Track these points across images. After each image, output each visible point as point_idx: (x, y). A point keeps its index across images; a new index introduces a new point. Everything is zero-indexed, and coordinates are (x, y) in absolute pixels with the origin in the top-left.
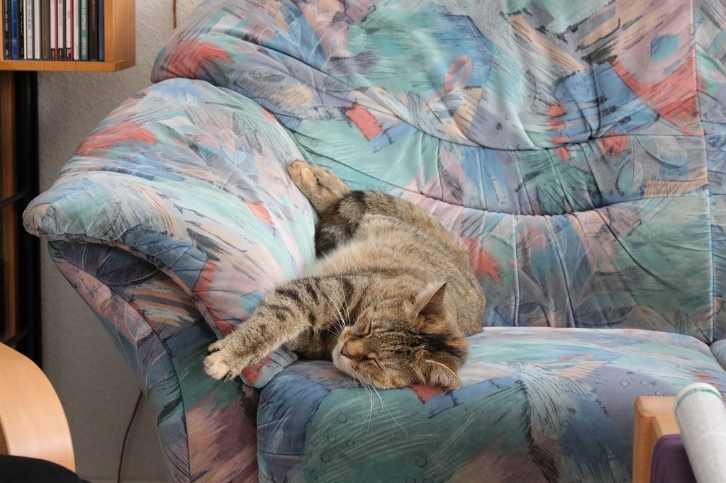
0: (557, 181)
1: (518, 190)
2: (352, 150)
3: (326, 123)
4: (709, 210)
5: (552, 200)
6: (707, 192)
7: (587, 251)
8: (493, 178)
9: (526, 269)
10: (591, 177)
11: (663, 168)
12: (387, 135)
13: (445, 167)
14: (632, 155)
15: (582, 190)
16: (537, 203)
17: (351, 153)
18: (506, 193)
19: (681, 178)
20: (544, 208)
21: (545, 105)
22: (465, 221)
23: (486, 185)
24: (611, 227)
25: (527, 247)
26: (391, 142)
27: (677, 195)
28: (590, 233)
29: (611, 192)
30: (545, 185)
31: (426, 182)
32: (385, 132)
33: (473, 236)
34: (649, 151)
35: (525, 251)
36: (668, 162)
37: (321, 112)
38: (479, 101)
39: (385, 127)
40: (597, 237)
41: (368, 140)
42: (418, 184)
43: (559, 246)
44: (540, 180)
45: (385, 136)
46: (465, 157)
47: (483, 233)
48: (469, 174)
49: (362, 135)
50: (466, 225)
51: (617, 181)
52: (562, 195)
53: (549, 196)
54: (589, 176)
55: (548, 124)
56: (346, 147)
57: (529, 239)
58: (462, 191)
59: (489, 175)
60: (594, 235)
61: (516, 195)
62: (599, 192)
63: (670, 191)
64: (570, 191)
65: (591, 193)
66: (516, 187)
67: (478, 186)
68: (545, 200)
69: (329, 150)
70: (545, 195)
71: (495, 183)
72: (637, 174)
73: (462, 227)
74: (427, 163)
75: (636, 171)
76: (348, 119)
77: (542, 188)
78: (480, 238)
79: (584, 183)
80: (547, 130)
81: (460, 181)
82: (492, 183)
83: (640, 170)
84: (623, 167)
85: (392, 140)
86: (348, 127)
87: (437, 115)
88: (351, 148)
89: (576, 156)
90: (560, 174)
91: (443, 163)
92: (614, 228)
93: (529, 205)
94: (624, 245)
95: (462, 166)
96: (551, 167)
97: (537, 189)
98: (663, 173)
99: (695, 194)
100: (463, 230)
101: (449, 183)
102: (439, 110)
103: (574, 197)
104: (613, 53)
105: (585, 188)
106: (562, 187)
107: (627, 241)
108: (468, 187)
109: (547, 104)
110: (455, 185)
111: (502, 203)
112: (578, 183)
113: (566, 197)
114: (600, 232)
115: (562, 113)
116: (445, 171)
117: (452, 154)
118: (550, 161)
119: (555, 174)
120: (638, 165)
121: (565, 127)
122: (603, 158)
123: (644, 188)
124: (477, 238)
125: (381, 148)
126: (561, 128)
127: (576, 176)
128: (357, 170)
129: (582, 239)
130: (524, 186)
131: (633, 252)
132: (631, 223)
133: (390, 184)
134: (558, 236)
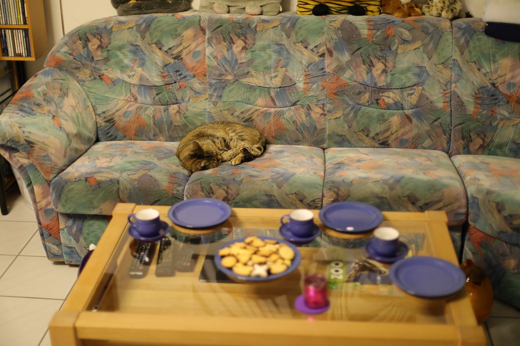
0: (165, 96)
1: (154, 99)
3: (94, 81)
4: (207, 106)
5: (164, 102)
6: (207, 101)
7: (172, 119)
8: (146, 95)
9: (154, 124)
13: (132, 92)
14: (186, 89)
15: (172, 98)
16: (160, 102)
18: (151, 100)
19: (201, 96)
21: (161, 73)
23: (145, 97)
24: (179, 111)
25: (155, 117)
27: (199, 101)
29: (180, 100)
31: (126, 97)
32: (113, 82)
34: (191, 87)
35: (154, 119)
36: (196, 91)
37: (92, 78)
38: (142, 71)
39: (113, 80)
41: (107, 85)
42: (123, 97)
43: (164, 117)
44: (160, 95)
46: (138, 89)
47: (143, 113)
48: (139, 94)
49: (105, 83)
51: (182, 97)
54: (174, 95)
55: (162, 79)
56: (99, 88)
57: (156, 114)
58: (137, 99)
62: (177, 100)
63: (197, 100)
64: (169, 98)
65: (175, 100)
67: (142, 97)
69: (94, 90)
70: (162, 100)
71: (148, 97)
72: (188, 95)
73: (136, 111)
74: (126, 91)
75: (188, 93)
76: (101, 79)
77: (161, 98)
78: (141, 114)
80: (162, 81)
81: (137, 96)
84: (184, 92)
85: (115, 85)
86: (101, 81)
87: (129, 76)
88: (101, 89)
89: (171, 88)
91: (131, 90)
94: (182, 117)
95: (137, 92)
96: (163, 92)
97: (159, 98)
98: (195, 94)
99: (204, 101)
103: (170, 100)
104: (182, 57)
106: (167, 98)
108: (139, 98)
110: (135, 97)
111: (149, 102)
115: (166, 75)
117: (134, 88)
118: (163, 89)
119: (165, 94)
122: (178, 89)
123: (189, 99)
125: (111, 87)
126: (166, 80)
127: (171, 94)
128: (103, 95)
129: (171, 115)
130: (156, 97)
131: (184, 120)
132: (185, 110)
133: (114, 98)
134: (164, 114)
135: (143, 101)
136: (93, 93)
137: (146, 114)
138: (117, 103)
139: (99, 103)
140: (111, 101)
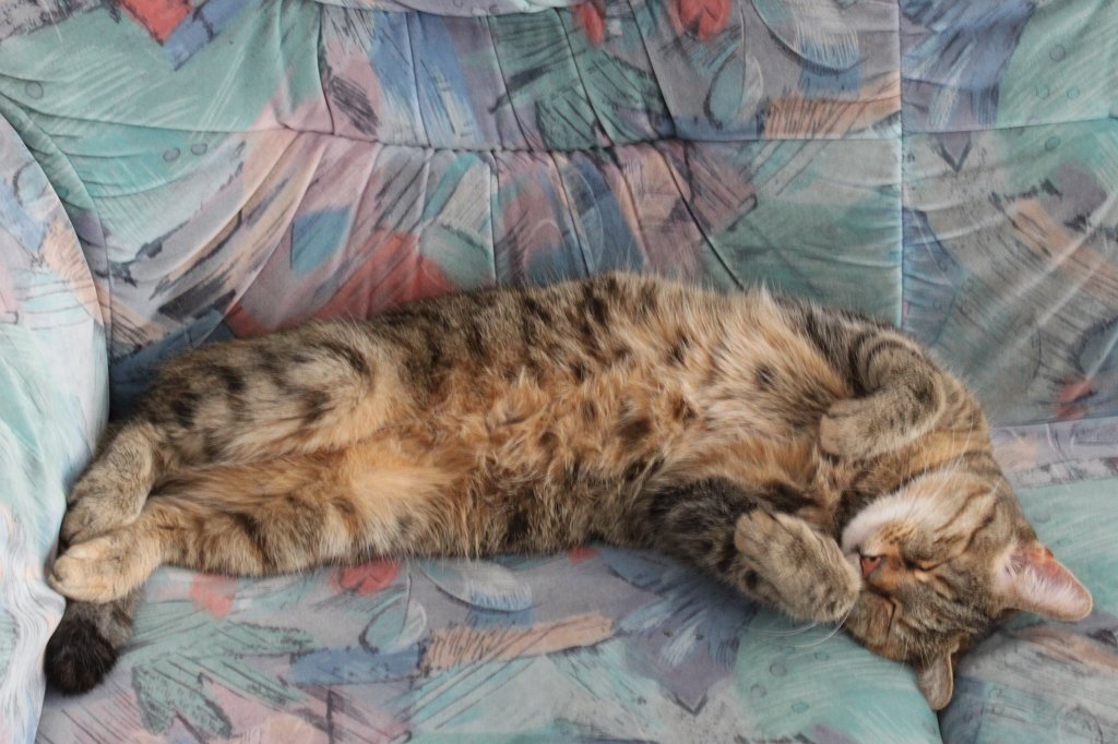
0: (580, 89)
2: (124, 81)
3: (57, 29)
4: (899, 171)
5: (569, 127)
6: (897, 128)
8: (441, 85)
10: (652, 84)
11: (807, 73)
12: (202, 18)
13: (336, 71)
14: (739, 43)
15: (633, 110)
16: (537, 134)
17: (122, 88)
18: (470, 116)
19: (845, 96)
20: (551, 140)
22: (383, 192)
23: (427, 102)
24: (692, 207)
25: (520, 247)
26: (212, 35)
27: (835, 136)
28: (651, 218)
29: (696, 120)
30: (553, 97)
31: (294, 106)
32: (198, 13)
33: (403, 229)
34: (777, 33)
35: (515, 258)
36: (816, 60)
39: (196, 1)
40: (665, 229)
41: (161, 42)
42: (278, 114)
43: (586, 247)
44: (544, 86)
45: (199, 24)
46: (378, 42)
47: (423, 218)
48: (388, 81)
49: (145, 34)
50: (387, 200)
51: (708, 98)
52: (590, 118)
53: (562, 121)
54: (649, 82)
56: (108, 78)
57: (521, 230)
58: (376, 118)
59: (434, 80)
60: (659, 223)
61: (491, 120)
62: (667, 114)
63: (820, 126)
64: (608, 109)
65: (654, 116)
66: (491, 102)
67: (408, 104)
68: (555, 127)
69: (71, 100)
70: (554, 119)
71: (447, 97)
72: (751, 84)
73: (379, 205)
74: (294, 65)
75: (749, 78)
77: (548, 103)
78: (418, 232)
79: (637, 96)
81: (370, 97)
82: (439, 97)
83: (756, 76)
84: (721, 69)
85: (215, 31)
86: (111, 21)
88: (118, 78)
89: (620, 33)
90: (585, 74)
91: (330, 61)
92: (700, 213)
93: (520, 136)
94: (721, 254)
95: (372, 64)
96: (566, 58)
97: (536, 104)
98: (805, 84)
99: (871, 134)
100: (378, 215)
101: (346, 104)
103: (616, 121)
105: (640, 106)
106: (589, 103)
107: (727, 245)
108: (389, 111)
110: (359, 106)
111: (462, 135)
112: (624, 95)
113: (598, 123)
116: (336, 79)
117: (350, 41)
118: (565, 42)
119: (576, 74)
120: (753, 66)
122: (677, 42)
123: (764, 118)
124: (410, 232)
125: (191, 55)
127: (621, 80)
128: (139, 127)
129: (637, 233)
130: (510, 100)
131: (738, 269)
132: (735, 202)
133: (214, 133)
134: (585, 222)
135: (413, 127)
136: (64, 118)
137: (448, 227)
138: (238, 162)
139: (118, 186)
140: (196, 154)
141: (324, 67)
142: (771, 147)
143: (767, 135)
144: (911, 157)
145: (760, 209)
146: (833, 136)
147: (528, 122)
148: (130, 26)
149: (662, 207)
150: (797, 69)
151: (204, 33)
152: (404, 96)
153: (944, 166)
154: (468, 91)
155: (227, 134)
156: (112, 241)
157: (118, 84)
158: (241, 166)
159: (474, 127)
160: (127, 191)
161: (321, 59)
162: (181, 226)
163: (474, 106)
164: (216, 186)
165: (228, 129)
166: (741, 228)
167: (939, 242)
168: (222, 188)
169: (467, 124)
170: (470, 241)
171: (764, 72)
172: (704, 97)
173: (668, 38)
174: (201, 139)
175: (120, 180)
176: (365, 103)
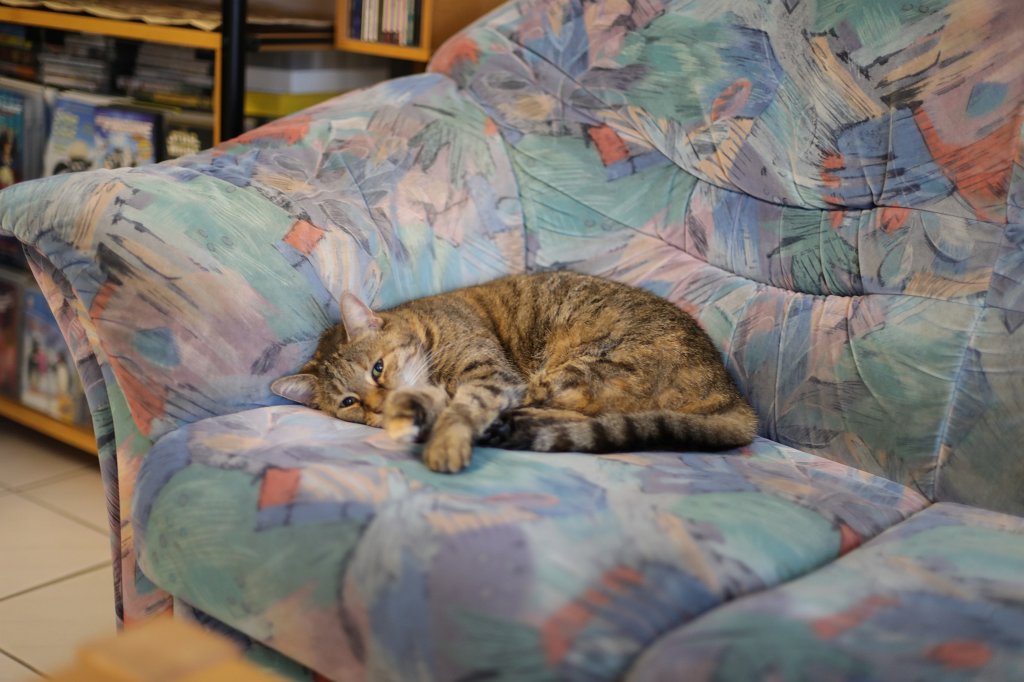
0: (816, 251)
1: (769, 256)
2: (578, 176)
3: (555, 139)
4: (973, 325)
5: (807, 276)
6: (981, 301)
7: (811, 348)
8: (746, 235)
10: (855, 254)
11: (938, 260)
12: (632, 162)
13: (694, 213)
14: (906, 236)
15: (842, 270)
16: (790, 276)
17: (574, 179)
18: (756, 257)
19: (957, 277)
20: (797, 283)
21: (820, 153)
22: (693, 283)
23: (736, 243)
24: (848, 324)
25: (749, 328)
26: (633, 172)
27: (943, 298)
28: (824, 326)
29: (872, 279)
30: (802, 254)
31: (665, 225)
32: (631, 159)
34: (929, 235)
35: (744, 334)
36: (945, 253)
37: (555, 127)
38: (748, 136)
39: (632, 153)
40: (829, 333)
41: (605, 165)
42: (656, 228)
43: (783, 334)
44: (798, 247)
45: (629, 164)
46: (720, 204)
47: (707, 300)
48: (718, 226)
49: (599, 158)
50: (693, 287)
51: (881, 266)
52: (819, 270)
53: (804, 270)
55: (820, 178)
56: (570, 171)
57: (754, 319)
58: (707, 245)
59: (742, 231)
60: (828, 329)
61: (766, 260)
62: (859, 276)
63: (936, 291)
64: (829, 267)
65: (852, 275)
66: (768, 250)
67: (726, 242)
68: (799, 272)
69: (546, 173)
70: (800, 268)
71: (747, 243)
72: (905, 261)
74: (673, 204)
75: (905, 257)
76: (588, 138)
77: (799, 258)
78: (701, 306)
79: (846, 261)
80: (819, 186)
81: (707, 232)
82: (743, 241)
83: (909, 257)
85: (636, 170)
86: (584, 147)
87: (696, 149)
88: (576, 173)
89: (848, 225)
90: (822, 244)
91: (692, 206)
92: (851, 327)
93: (780, 275)
94: (853, 350)
95: (713, 214)
97: (792, 258)
98: (935, 265)
99: (964, 301)
101: (694, 233)
102: (700, 143)
103: (832, 276)
104: (919, 97)
105: (846, 268)
106: (820, 261)
107: (859, 346)
108: (714, 241)
109: (824, 152)
110: (700, 236)
111: (751, 268)
112: (839, 260)
113: (822, 275)
114: (836, 328)
115: (839, 167)
116: (692, 217)
117: (706, 199)
118: (818, 225)
119: (818, 244)
120: (910, 250)
121: (840, 186)
122: (874, 233)
123: (907, 282)
124: (698, 305)
125: (619, 178)
126: (834, 185)
127: (840, 250)
128: (577, 201)
129: (812, 332)
130: (779, 252)
131: (860, 362)
132: (873, 324)
133: (619, 223)
134: (789, 322)
135: (726, 256)
136: (540, 181)
137: (718, 308)
138: (624, 243)
139: (554, 226)
140: (604, 229)
141: (688, 209)
142: (907, 299)
143: (906, 292)
144: (984, 319)
145: (885, 330)
146: (942, 298)
147: (786, 268)
148: (593, 153)
149: (834, 320)
150: (932, 255)
151: (630, 170)
152: (725, 237)
153: (1002, 328)
154: (758, 242)
155: (626, 227)
156: (539, 253)
157: (575, 176)
158: (625, 246)
159: (757, 265)
160: (559, 230)
161: (688, 205)
162: (580, 261)
163: (759, 250)
164: (607, 249)
165: (626, 223)
166: (869, 338)
167: (983, 373)
168: (611, 251)
169: (754, 261)
170: (726, 318)
171: (914, 254)
172: (878, 265)
173: (871, 230)
174: (610, 222)
175: (557, 223)
176: (703, 235)
